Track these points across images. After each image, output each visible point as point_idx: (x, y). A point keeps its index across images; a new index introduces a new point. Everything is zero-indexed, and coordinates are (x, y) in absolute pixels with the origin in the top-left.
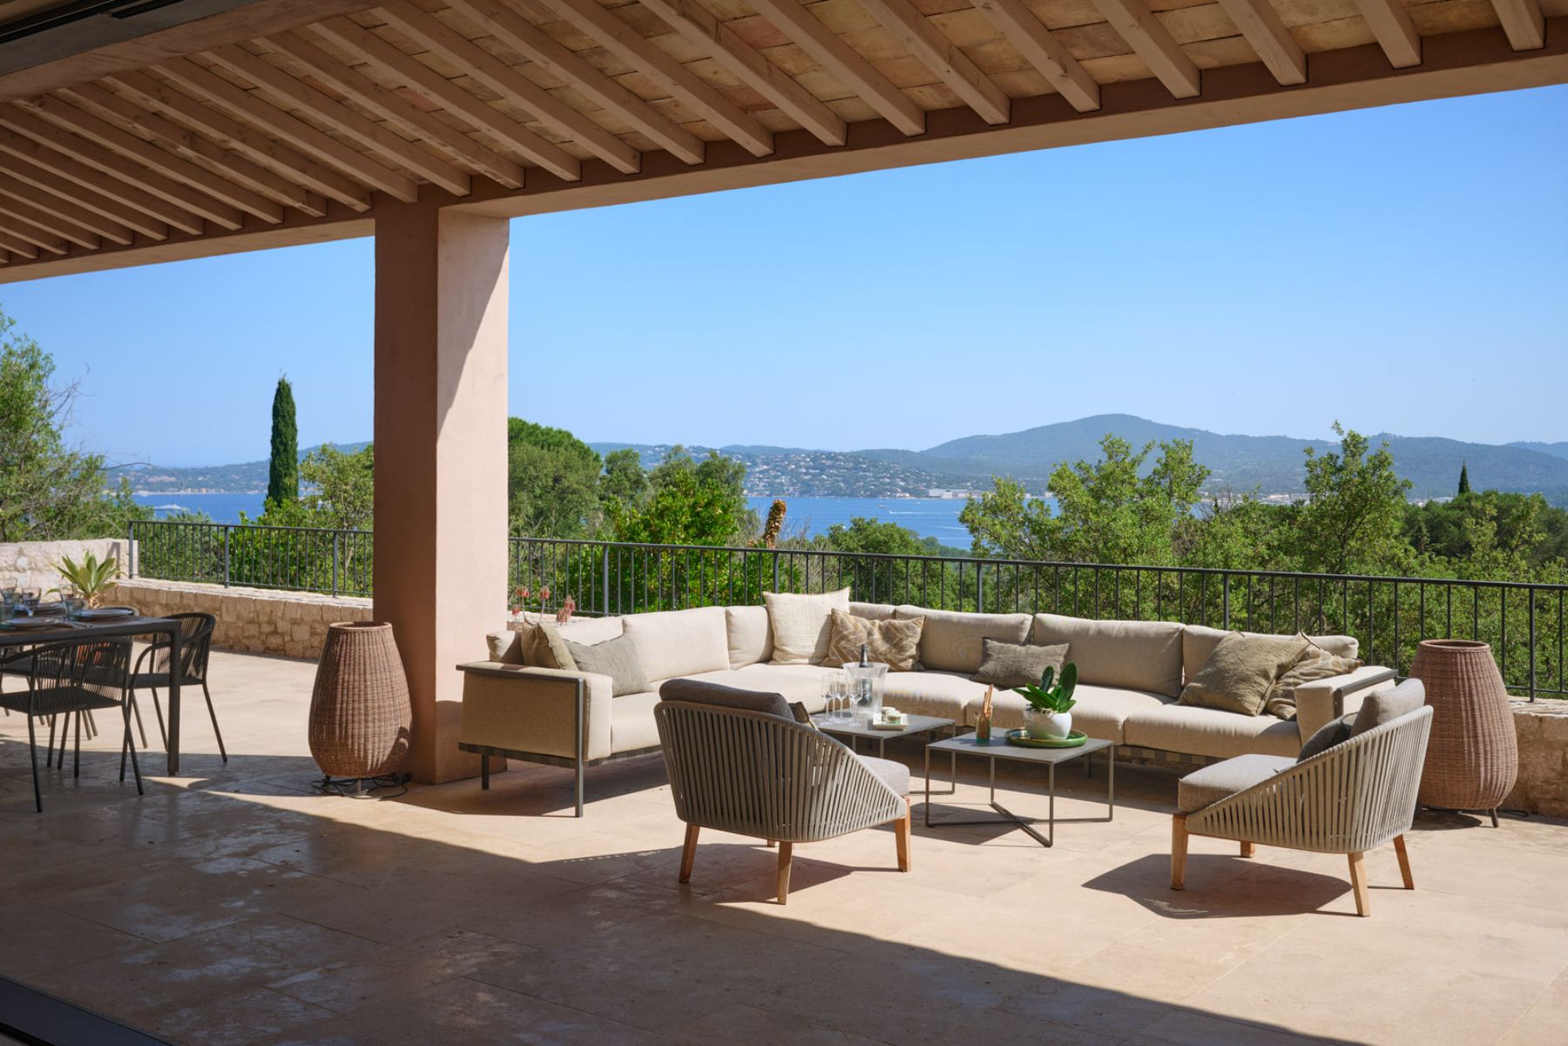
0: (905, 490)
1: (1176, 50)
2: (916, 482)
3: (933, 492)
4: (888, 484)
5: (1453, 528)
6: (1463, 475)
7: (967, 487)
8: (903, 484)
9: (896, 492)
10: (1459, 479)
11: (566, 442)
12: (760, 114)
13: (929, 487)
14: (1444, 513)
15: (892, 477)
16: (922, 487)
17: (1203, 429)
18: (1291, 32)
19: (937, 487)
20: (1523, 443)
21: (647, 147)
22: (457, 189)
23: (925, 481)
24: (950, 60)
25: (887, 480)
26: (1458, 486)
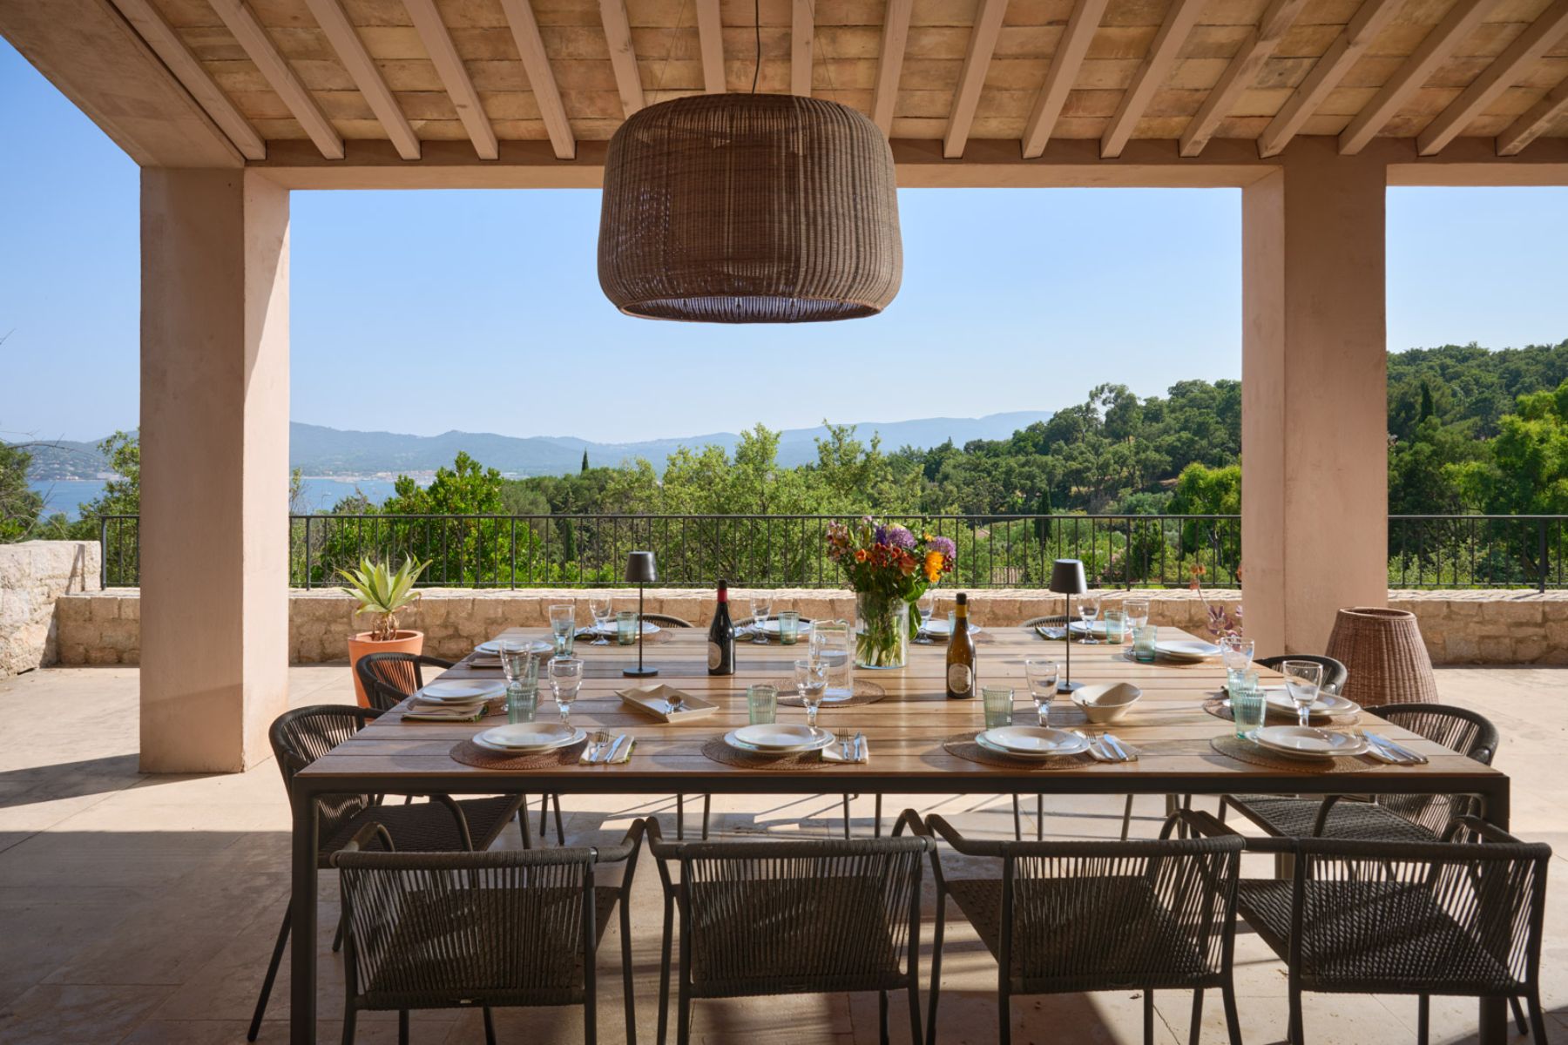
0: (74, 474)
2: (84, 467)
4: (58, 469)
5: (586, 492)
6: (585, 457)
8: (72, 469)
9: (66, 475)
10: (582, 460)
13: (96, 471)
14: (579, 482)
15: (62, 463)
16: (90, 471)
17: (327, 426)
20: (541, 437)
23: (94, 466)
25: (56, 466)
26: (581, 465)
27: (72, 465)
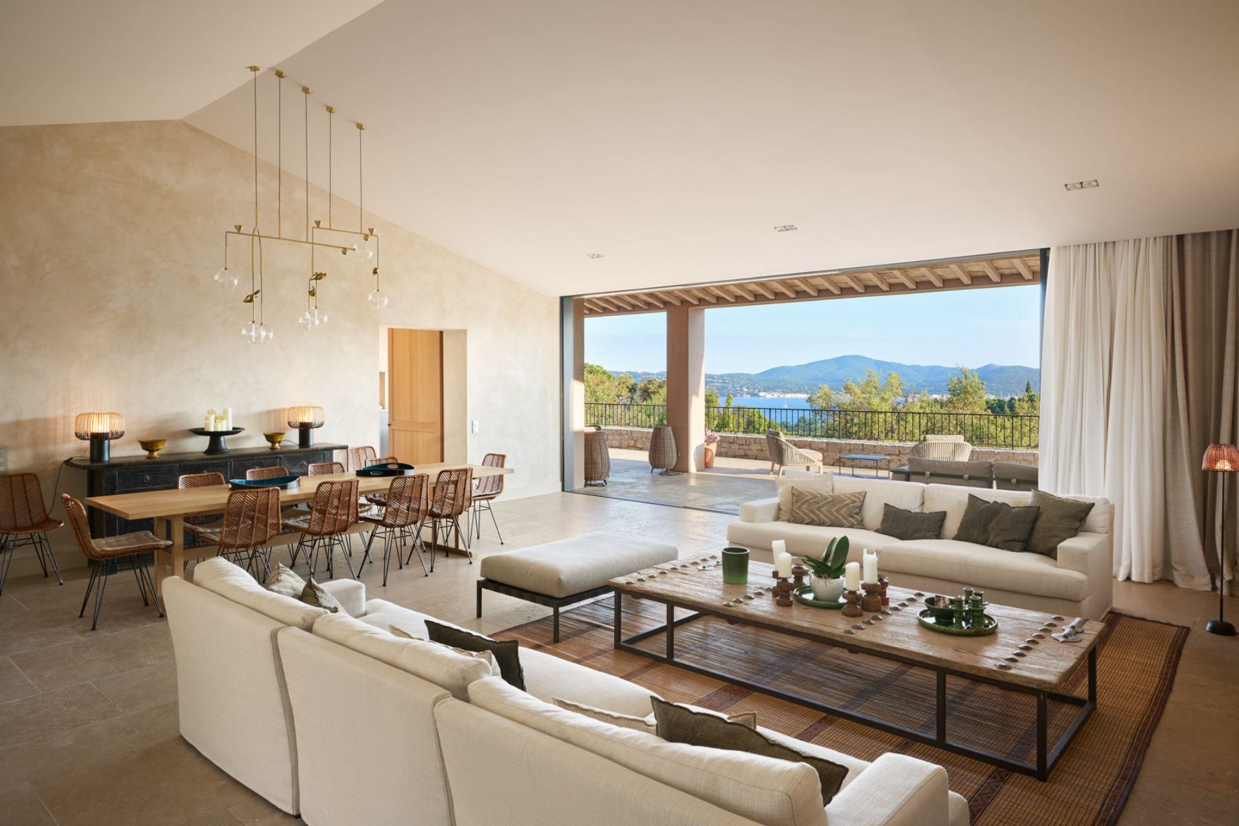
0: (748, 393)
1: (911, 279)
2: (753, 389)
3: (762, 394)
6: (1028, 384)
7: (778, 392)
8: (746, 390)
9: (743, 394)
11: (601, 371)
12: (795, 288)
13: (760, 391)
15: (741, 387)
18: (940, 276)
19: (764, 391)
21: (758, 293)
22: (696, 303)
24: (852, 280)
27: (747, 388)
